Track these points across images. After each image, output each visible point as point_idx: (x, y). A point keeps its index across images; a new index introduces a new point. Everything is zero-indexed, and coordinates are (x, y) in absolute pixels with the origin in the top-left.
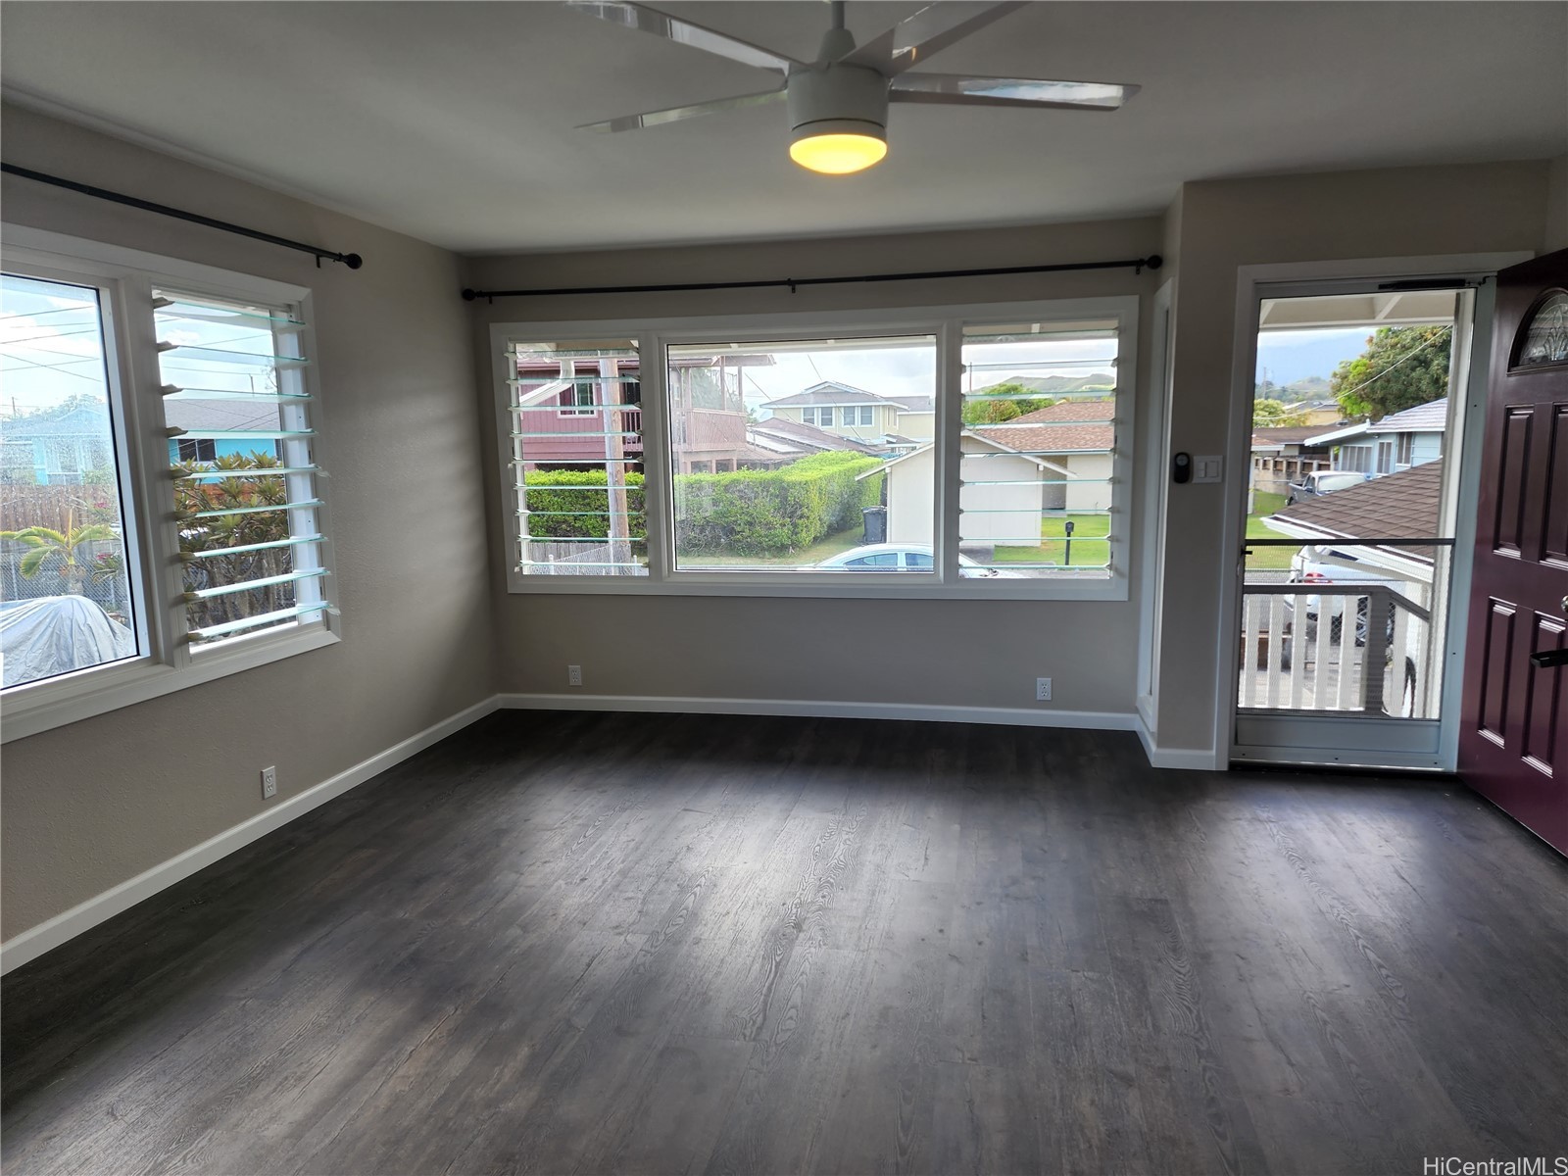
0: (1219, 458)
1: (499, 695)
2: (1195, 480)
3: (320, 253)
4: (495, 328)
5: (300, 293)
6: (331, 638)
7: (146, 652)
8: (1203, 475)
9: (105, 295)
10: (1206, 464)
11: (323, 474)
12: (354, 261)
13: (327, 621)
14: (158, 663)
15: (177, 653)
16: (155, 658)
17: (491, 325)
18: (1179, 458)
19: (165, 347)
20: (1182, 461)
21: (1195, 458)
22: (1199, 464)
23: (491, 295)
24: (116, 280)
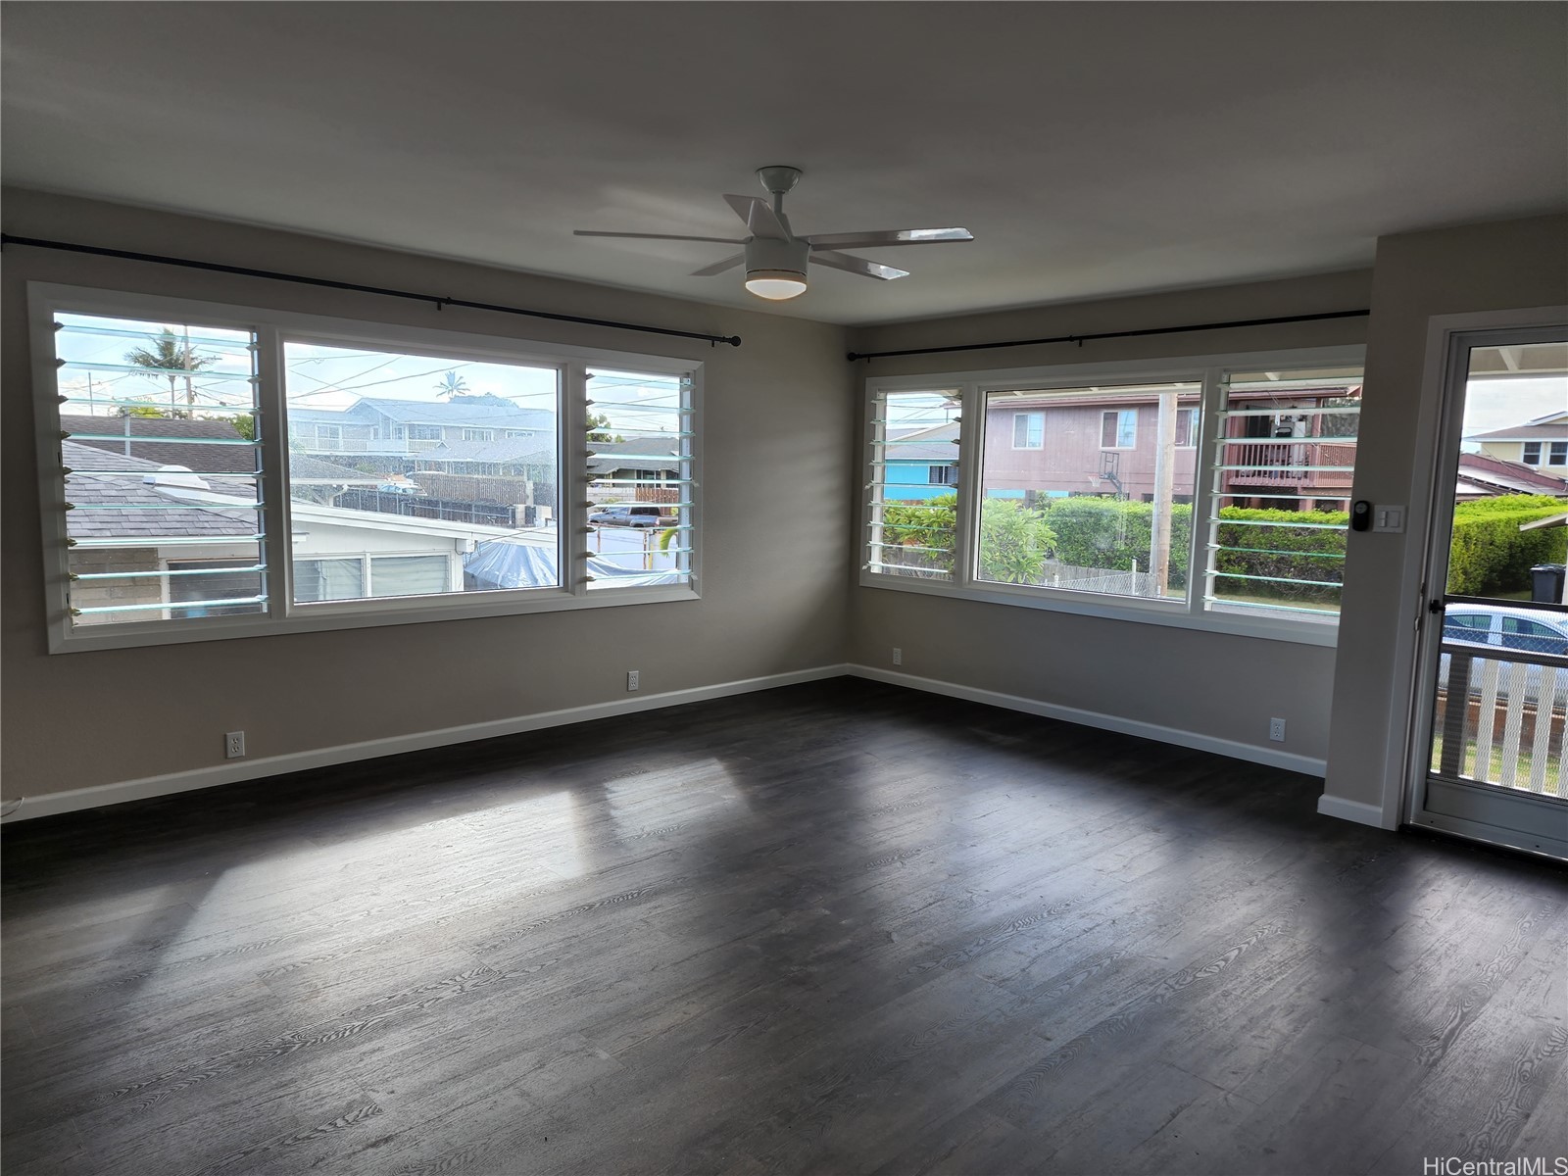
0: (1402, 508)
1: (848, 664)
2: (1375, 529)
3: (714, 339)
4: (869, 381)
5: (695, 365)
6: (693, 595)
7: (561, 585)
8: (1383, 525)
9: (560, 372)
10: (1387, 513)
11: (696, 485)
12: (735, 341)
13: (692, 584)
14: (567, 592)
15: (578, 587)
16: (565, 589)
17: (867, 379)
18: (1358, 506)
19: (590, 402)
20: (1362, 509)
21: (1376, 506)
22: (1380, 514)
23: (869, 356)
24: (566, 364)
